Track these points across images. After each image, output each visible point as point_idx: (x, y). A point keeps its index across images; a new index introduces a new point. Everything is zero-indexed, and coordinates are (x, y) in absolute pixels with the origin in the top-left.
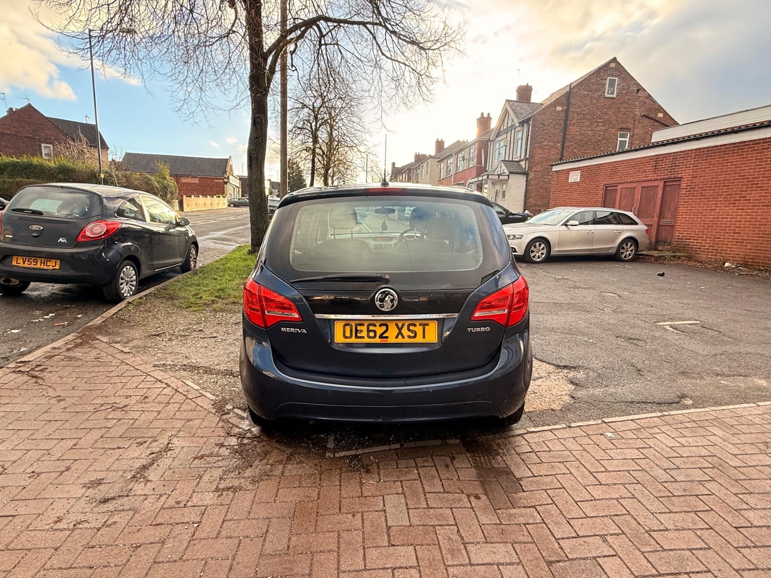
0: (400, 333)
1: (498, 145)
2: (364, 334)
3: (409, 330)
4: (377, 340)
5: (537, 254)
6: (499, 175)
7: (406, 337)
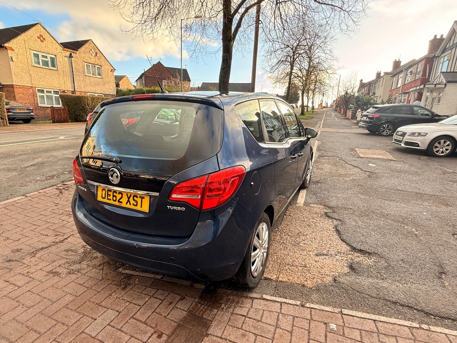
0: (129, 201)
1: (442, 60)
2: (111, 197)
3: (134, 200)
4: (117, 203)
5: (441, 150)
6: (436, 85)
7: (132, 204)
